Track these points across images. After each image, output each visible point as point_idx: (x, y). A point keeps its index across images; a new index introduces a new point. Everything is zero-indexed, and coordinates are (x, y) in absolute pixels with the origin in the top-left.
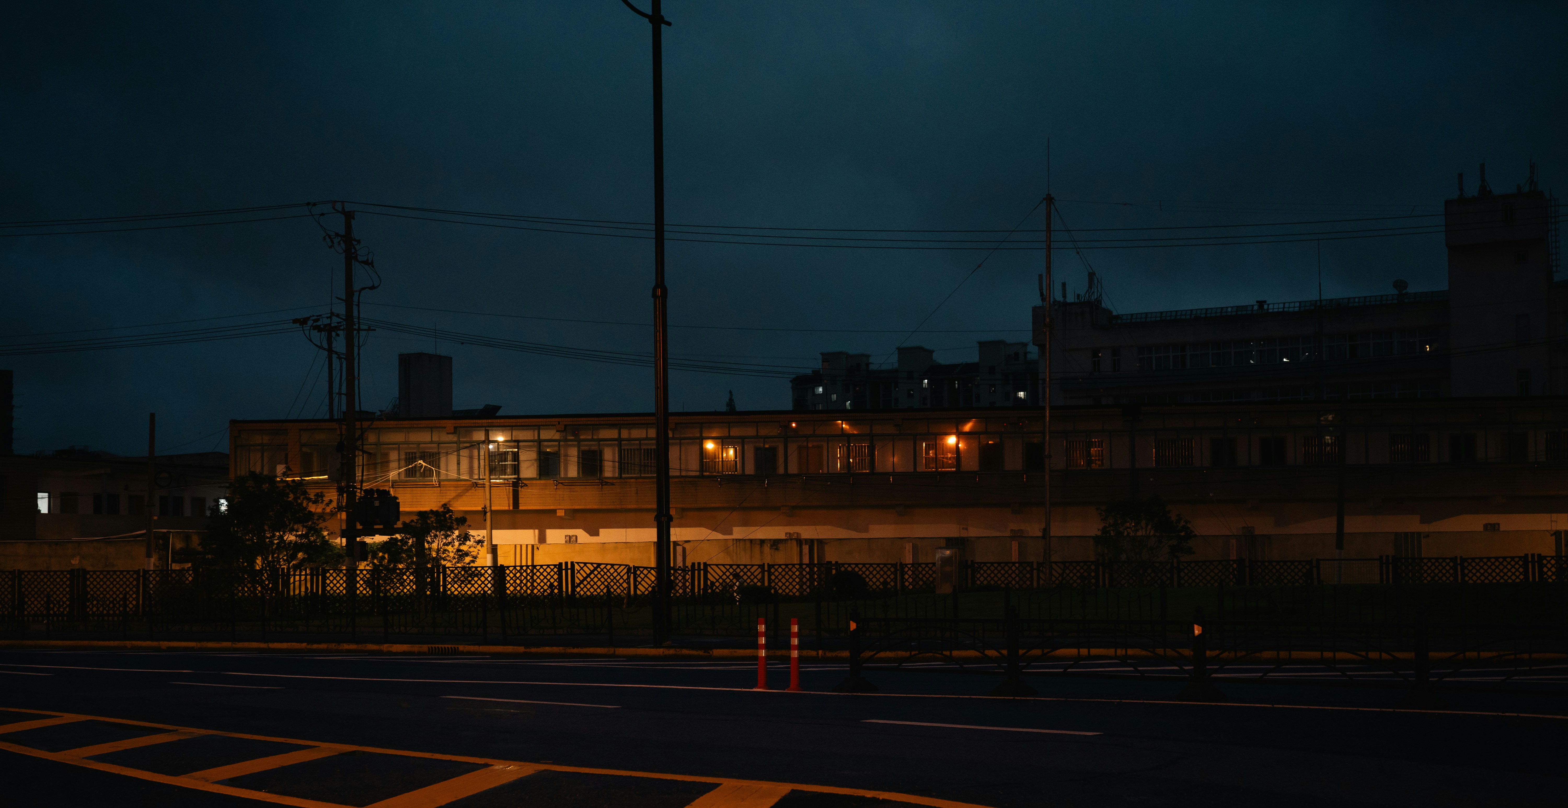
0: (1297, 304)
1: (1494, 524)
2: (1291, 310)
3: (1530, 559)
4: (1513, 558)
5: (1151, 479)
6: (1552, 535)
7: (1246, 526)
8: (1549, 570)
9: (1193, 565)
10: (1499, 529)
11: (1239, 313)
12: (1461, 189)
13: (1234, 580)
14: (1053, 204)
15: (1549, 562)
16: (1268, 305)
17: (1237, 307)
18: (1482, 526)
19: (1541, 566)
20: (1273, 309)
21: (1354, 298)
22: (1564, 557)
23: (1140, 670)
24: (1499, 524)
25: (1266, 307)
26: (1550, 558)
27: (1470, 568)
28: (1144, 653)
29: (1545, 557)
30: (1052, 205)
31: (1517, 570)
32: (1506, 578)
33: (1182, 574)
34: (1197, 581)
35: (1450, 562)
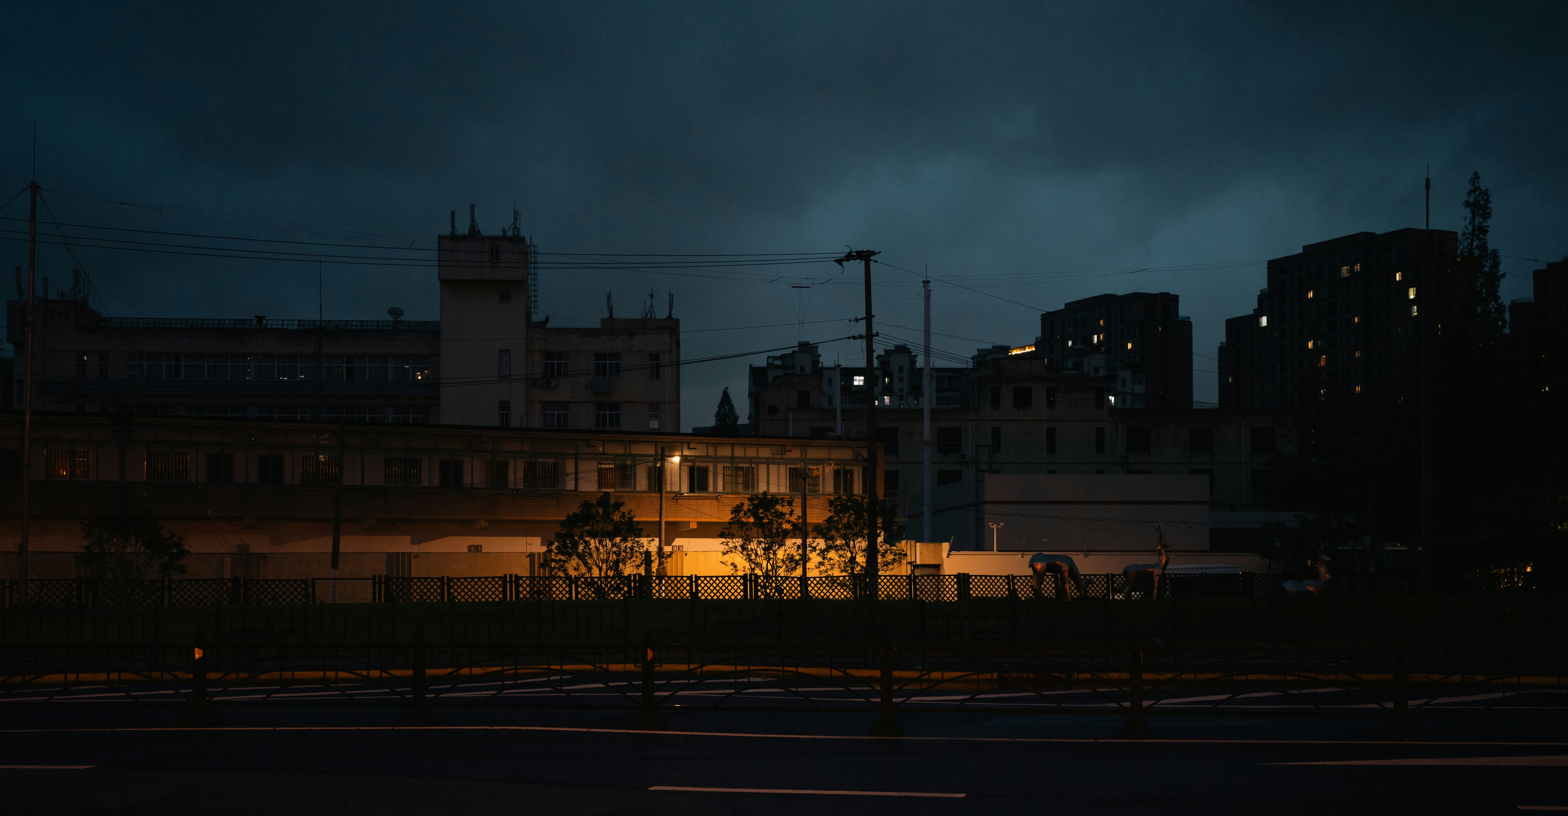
0: (296, 323)
1: (477, 546)
2: (290, 327)
3: (508, 580)
4: (493, 578)
5: (145, 494)
6: (527, 557)
7: (243, 544)
8: (525, 589)
9: (185, 583)
10: (481, 551)
11: (237, 326)
12: (453, 227)
13: (228, 599)
14: (39, 193)
15: (524, 582)
16: (267, 320)
17: (235, 320)
18: (467, 547)
19: (518, 586)
20: (272, 325)
21: (352, 321)
22: (537, 577)
23: (133, 695)
24: (481, 546)
25: (264, 322)
26: (525, 579)
27: (456, 587)
28: (134, 677)
29: (521, 577)
30: (37, 194)
31: (497, 589)
32: (487, 597)
33: (174, 593)
34: (190, 600)
35: (437, 582)
